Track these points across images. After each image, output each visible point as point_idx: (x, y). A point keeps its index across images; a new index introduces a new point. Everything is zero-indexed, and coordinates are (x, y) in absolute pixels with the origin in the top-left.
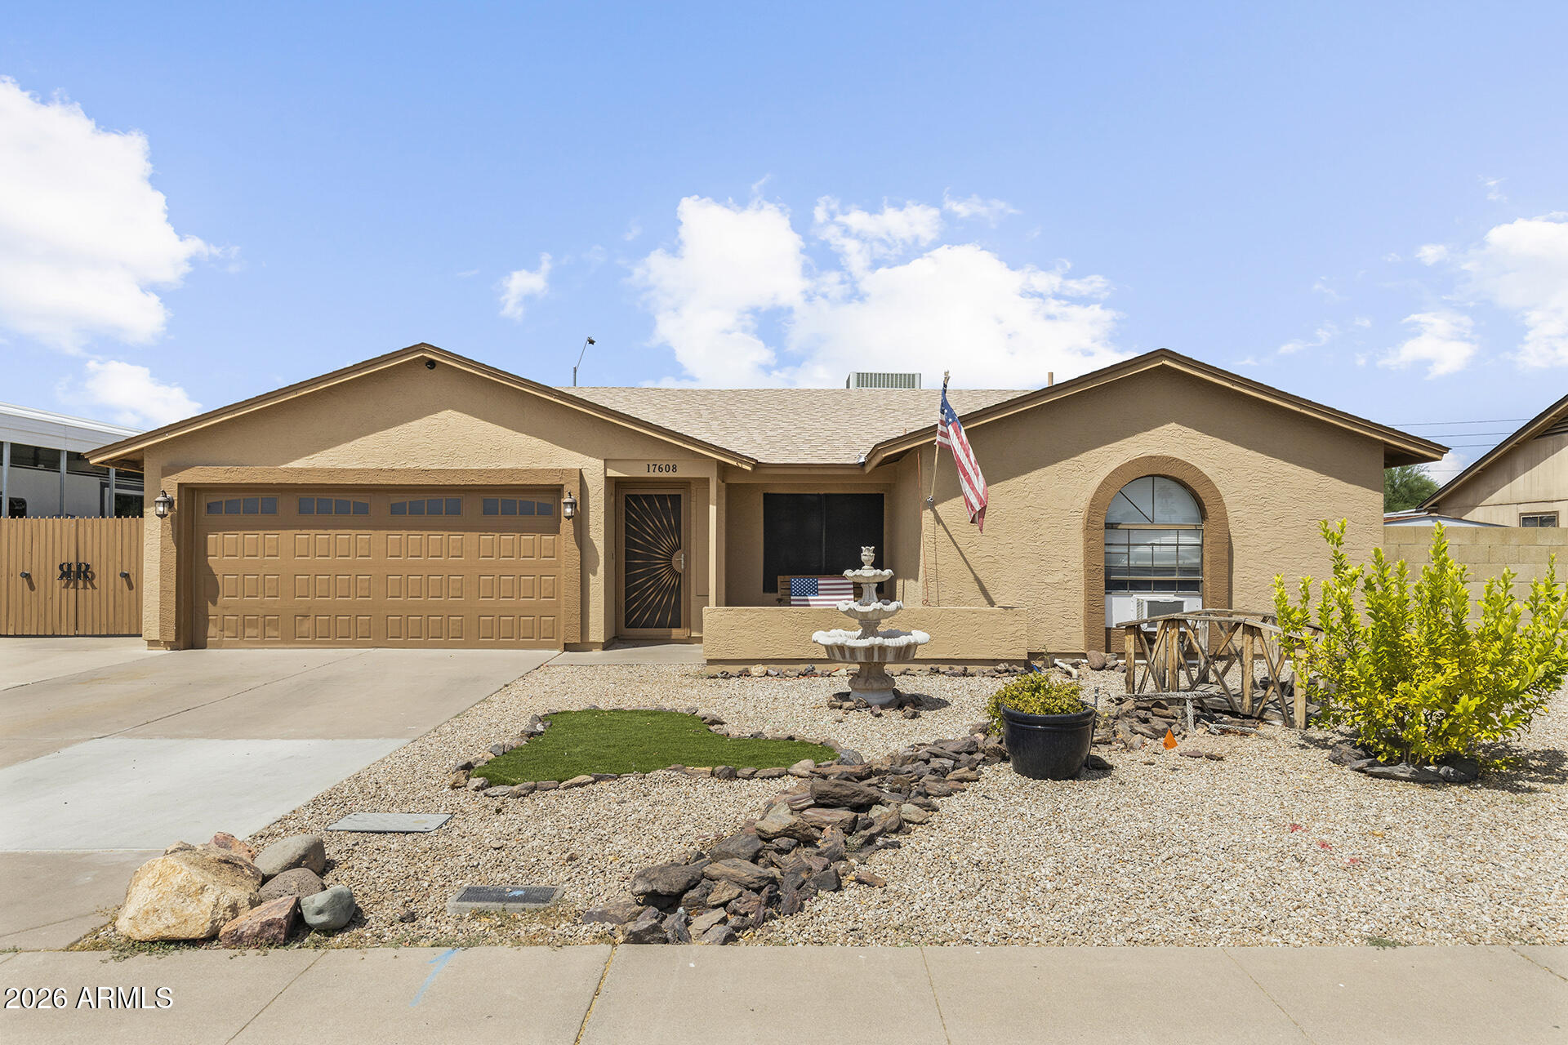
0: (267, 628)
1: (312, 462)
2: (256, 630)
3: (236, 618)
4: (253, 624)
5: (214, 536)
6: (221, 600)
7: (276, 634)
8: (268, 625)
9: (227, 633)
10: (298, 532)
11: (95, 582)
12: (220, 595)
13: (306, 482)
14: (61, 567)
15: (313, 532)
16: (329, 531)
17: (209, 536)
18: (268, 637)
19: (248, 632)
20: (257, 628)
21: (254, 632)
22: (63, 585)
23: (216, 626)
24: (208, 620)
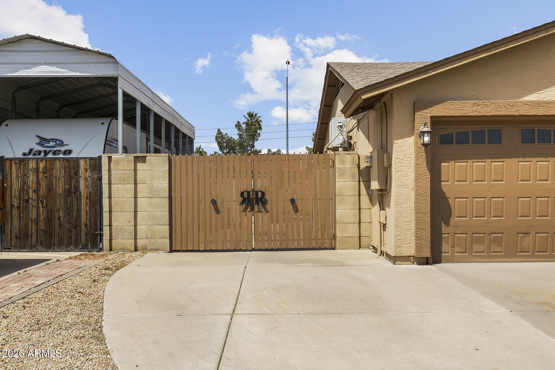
0: (492, 244)
1: (543, 96)
2: (483, 246)
3: (465, 235)
4: (479, 241)
5: (447, 164)
6: (454, 220)
7: (499, 249)
8: (493, 242)
9: (457, 249)
10: (522, 159)
11: (268, 207)
12: (453, 216)
13: (545, 114)
14: (242, 194)
15: (534, 160)
16: (548, 159)
17: (442, 164)
18: (493, 252)
19: (476, 248)
20: (484, 244)
21: (481, 248)
22: (242, 209)
23: (448, 243)
24: (442, 237)
